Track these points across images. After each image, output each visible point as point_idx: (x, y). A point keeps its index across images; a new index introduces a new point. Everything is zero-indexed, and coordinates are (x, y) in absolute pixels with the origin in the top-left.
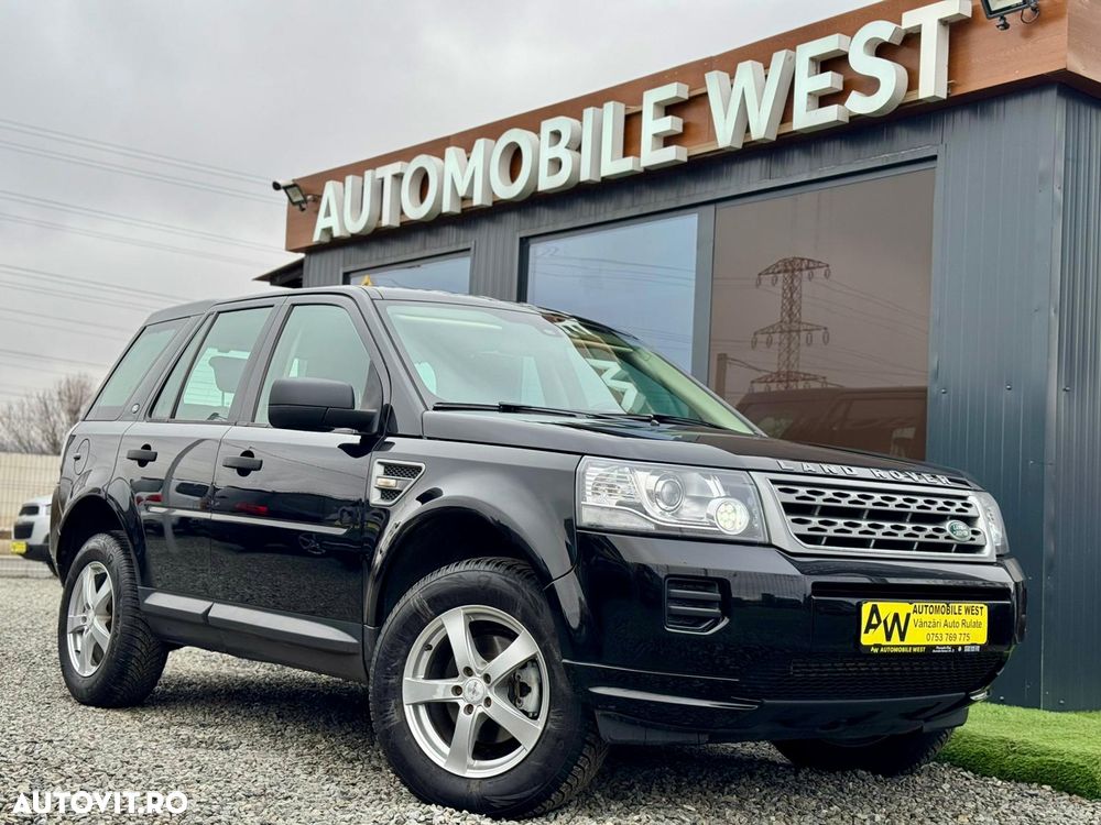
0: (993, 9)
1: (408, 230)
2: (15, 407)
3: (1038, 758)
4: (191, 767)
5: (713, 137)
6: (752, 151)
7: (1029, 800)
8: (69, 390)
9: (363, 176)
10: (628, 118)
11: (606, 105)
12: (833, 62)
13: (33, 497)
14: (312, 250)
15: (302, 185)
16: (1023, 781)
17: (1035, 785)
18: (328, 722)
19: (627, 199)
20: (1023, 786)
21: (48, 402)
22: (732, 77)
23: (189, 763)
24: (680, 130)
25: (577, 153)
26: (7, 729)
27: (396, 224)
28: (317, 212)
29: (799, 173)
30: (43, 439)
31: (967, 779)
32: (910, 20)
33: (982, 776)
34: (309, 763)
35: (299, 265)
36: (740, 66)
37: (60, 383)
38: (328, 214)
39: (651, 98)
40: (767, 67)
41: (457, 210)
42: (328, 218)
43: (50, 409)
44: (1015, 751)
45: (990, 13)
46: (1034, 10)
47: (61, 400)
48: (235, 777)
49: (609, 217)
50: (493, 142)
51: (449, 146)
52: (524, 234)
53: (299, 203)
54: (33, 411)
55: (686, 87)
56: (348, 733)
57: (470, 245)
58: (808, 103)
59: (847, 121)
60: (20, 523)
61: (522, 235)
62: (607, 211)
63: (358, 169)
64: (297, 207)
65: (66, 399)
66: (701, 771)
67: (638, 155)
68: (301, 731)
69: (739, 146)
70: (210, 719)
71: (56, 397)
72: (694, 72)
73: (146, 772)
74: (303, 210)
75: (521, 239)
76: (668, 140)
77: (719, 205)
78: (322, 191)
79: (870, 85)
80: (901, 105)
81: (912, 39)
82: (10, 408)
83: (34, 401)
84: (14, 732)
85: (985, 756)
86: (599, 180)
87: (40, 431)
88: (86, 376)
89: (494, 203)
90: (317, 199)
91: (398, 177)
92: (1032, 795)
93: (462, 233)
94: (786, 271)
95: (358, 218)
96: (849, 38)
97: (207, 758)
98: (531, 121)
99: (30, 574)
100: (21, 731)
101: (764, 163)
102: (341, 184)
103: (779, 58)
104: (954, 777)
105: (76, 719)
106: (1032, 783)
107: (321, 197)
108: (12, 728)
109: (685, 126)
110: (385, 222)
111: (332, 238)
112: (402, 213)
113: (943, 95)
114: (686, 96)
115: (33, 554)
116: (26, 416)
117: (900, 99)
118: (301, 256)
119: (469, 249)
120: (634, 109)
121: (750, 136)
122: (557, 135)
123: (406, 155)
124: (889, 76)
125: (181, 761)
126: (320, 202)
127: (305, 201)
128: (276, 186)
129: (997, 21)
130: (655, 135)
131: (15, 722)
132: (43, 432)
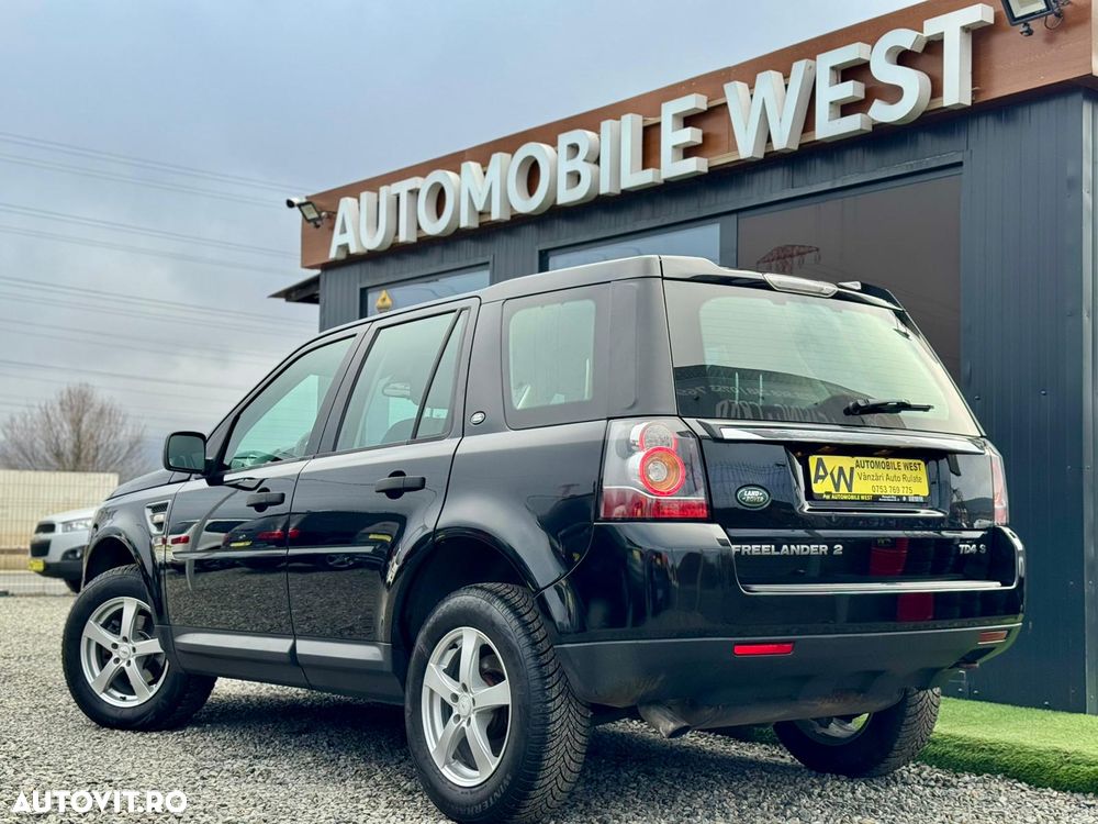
0: (1016, 16)
1: (425, 245)
2: (18, 420)
3: (1092, 768)
4: (255, 806)
5: (733, 147)
6: (773, 160)
7: (1086, 811)
8: (71, 400)
9: (378, 192)
10: (646, 130)
11: (623, 117)
12: (854, 71)
13: (47, 515)
14: (328, 267)
15: (316, 202)
16: (1079, 792)
17: (1091, 795)
18: (379, 749)
19: (647, 210)
20: (1079, 796)
21: (50, 412)
22: (752, 87)
23: (252, 801)
24: (700, 141)
25: (596, 166)
26: (65, 769)
27: (413, 239)
28: (332, 228)
29: (823, 181)
30: (47, 450)
31: (1023, 791)
32: (932, 27)
33: (1037, 787)
34: (369, 796)
35: (315, 281)
36: (759, 76)
37: (61, 394)
38: (344, 231)
39: (670, 110)
40: (786, 76)
41: (475, 225)
42: (344, 235)
43: (53, 419)
44: (1068, 761)
45: (1014, 20)
46: (1058, 15)
47: (63, 410)
48: (300, 814)
49: (629, 229)
50: (509, 156)
51: (464, 160)
52: (543, 247)
53: (314, 220)
54: (35, 423)
55: (705, 98)
56: (401, 762)
57: (489, 258)
58: (830, 112)
59: (870, 129)
60: (37, 541)
61: (541, 248)
62: (628, 222)
63: (373, 185)
64: (312, 224)
65: (67, 408)
66: (760, 793)
67: (658, 166)
68: (354, 760)
69: (760, 155)
70: (261, 750)
71: (58, 408)
72: (713, 82)
73: (212, 813)
74: (318, 226)
75: (540, 252)
76: (689, 151)
77: (741, 215)
78: (337, 207)
79: (893, 93)
80: (924, 113)
81: (934, 46)
82: (13, 420)
83: (36, 411)
84: (72, 772)
85: (1039, 766)
86: (618, 192)
87: (43, 442)
88: (87, 385)
89: (512, 217)
90: (332, 216)
91: (414, 193)
92: (1089, 806)
93: (480, 246)
94: (778, 258)
95: (375, 235)
96: (870, 47)
97: (268, 795)
98: (548, 134)
99: (47, 591)
100: (79, 771)
101: (786, 173)
102: (355, 200)
103: (799, 68)
104: (1009, 788)
105: (130, 756)
106: (1088, 793)
107: (336, 213)
108: (69, 767)
109: (705, 137)
110: (403, 238)
111: (348, 254)
112: (419, 228)
113: (968, 102)
114: (704, 107)
115: (50, 571)
116: (29, 426)
117: (924, 107)
118: (317, 272)
119: (487, 263)
120: (652, 121)
121: (772, 146)
122: (574, 148)
123: (422, 170)
124: (913, 84)
125: (243, 798)
126: (335, 219)
127: (320, 218)
128: (290, 204)
129: (1021, 28)
130: (675, 147)
131: (70, 760)
132: (47, 443)
